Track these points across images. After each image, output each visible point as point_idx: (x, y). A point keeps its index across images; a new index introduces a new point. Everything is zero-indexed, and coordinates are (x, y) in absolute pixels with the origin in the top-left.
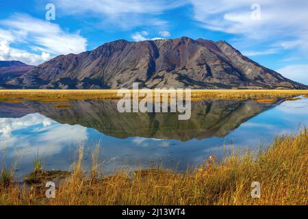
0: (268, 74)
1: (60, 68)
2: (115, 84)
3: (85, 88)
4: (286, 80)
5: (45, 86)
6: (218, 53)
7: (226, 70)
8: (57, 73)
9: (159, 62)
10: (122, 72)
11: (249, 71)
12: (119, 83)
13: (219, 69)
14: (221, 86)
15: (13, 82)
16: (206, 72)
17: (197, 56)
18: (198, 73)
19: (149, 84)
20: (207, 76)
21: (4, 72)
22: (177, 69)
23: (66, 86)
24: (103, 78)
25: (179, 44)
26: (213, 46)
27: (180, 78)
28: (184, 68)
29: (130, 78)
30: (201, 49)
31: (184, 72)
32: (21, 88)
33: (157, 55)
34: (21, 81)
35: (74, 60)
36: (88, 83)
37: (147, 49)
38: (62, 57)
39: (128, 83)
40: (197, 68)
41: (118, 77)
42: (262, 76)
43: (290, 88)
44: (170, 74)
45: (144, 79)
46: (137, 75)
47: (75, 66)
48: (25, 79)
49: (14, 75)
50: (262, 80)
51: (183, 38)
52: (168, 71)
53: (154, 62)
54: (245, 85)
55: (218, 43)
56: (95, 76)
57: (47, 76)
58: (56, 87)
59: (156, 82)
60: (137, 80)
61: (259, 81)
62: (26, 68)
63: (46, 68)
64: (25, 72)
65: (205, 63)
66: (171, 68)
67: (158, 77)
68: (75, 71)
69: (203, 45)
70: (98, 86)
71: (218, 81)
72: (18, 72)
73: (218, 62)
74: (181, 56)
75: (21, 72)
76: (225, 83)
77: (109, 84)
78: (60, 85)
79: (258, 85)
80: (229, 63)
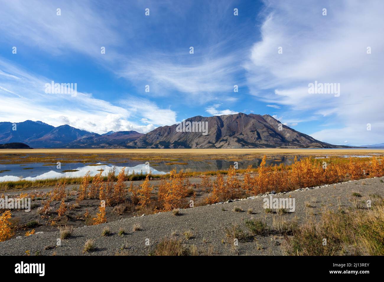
0: (302, 137)
1: (159, 135)
2: (195, 145)
3: (175, 148)
4: (316, 141)
5: (150, 147)
6: (265, 123)
7: (271, 135)
8: (158, 138)
9: (224, 130)
10: (199, 137)
11: (287, 135)
12: (197, 144)
13: (266, 134)
14: (268, 146)
15: (131, 144)
16: (257, 136)
17: (250, 126)
18: (252, 137)
19: (217, 145)
20: (258, 139)
21: (126, 138)
22: (236, 135)
23: (163, 147)
24: (186, 141)
25: (237, 118)
26: (260, 119)
27: (239, 141)
28: (241, 134)
29: (204, 141)
30: (252, 121)
31: (241, 137)
32: (135, 148)
33: (222, 126)
34: (135, 143)
35: (168, 130)
36: (177, 145)
37: (215, 122)
38: (161, 128)
39: (203, 144)
40: (250, 134)
41: (196, 140)
42: (298, 139)
43: (319, 147)
44: (232, 138)
45: (214, 142)
46: (209, 139)
47: (168, 133)
48: (138, 142)
49: (131, 140)
50: (298, 141)
51: (239, 114)
52: (230, 136)
53: (220, 130)
54: (286, 145)
55: (264, 116)
56: (181, 140)
57: (152, 140)
58: (157, 147)
59: (222, 143)
60: (209, 142)
61: (296, 142)
62: (138, 136)
63: (150, 135)
64: (138, 138)
65: (256, 130)
66: (232, 134)
67: (223, 140)
68: (169, 137)
69: (254, 118)
70: (183, 147)
71: (266, 143)
72: (134, 138)
73: (265, 129)
74: (239, 126)
75: (136, 138)
76: (271, 144)
77: (190, 145)
78: (159, 146)
79: (295, 145)
80: (273, 130)
